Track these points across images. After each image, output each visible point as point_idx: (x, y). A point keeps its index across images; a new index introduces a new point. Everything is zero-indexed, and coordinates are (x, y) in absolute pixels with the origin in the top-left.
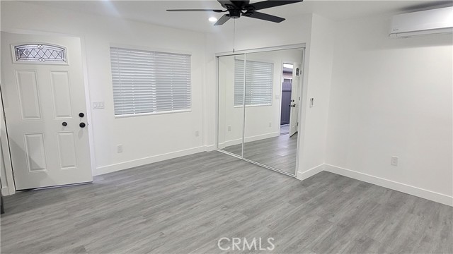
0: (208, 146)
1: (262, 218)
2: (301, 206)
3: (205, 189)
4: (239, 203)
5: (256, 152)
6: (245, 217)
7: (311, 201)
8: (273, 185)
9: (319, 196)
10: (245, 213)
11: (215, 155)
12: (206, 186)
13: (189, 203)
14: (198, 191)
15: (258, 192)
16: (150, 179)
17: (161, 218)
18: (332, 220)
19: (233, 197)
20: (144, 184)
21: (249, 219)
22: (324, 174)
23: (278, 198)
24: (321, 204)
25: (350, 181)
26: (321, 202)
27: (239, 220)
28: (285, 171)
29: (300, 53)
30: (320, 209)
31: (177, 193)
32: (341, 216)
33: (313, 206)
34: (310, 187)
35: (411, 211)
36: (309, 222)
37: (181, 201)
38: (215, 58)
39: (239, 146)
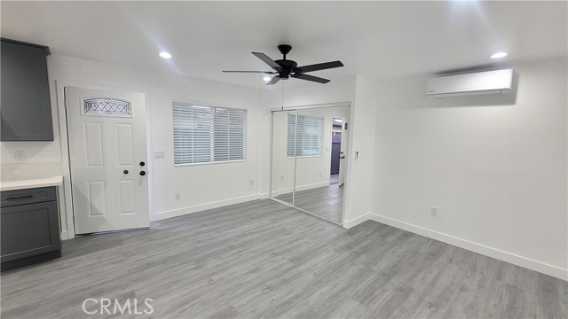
0: (261, 194)
1: (307, 265)
2: (346, 254)
3: (255, 236)
4: (287, 250)
5: (307, 200)
6: (291, 265)
7: (356, 249)
8: (320, 233)
9: (363, 244)
10: (291, 260)
11: (268, 202)
12: (256, 233)
13: (239, 249)
14: (249, 238)
15: (306, 240)
16: (204, 226)
17: (211, 264)
18: (374, 268)
19: (281, 244)
20: (199, 230)
21: (295, 266)
22: (369, 223)
23: (325, 246)
24: (364, 253)
25: (393, 230)
26: (365, 250)
27: (285, 267)
28: (333, 219)
29: (347, 108)
30: (364, 258)
31: (229, 239)
32: (383, 264)
33: (358, 254)
34: (355, 236)
35: (450, 261)
36: (353, 270)
37: (232, 248)
38: (270, 113)
39: (290, 195)
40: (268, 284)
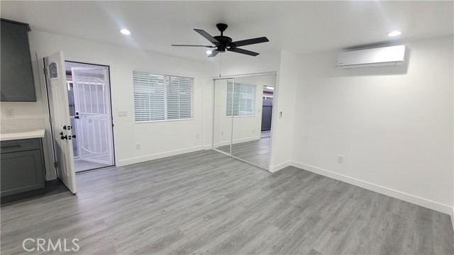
0: (207, 146)
1: (240, 200)
2: (271, 191)
3: (200, 178)
4: (224, 189)
5: (243, 151)
6: (227, 199)
7: (278, 187)
8: (251, 176)
9: (284, 184)
10: (228, 196)
11: (211, 152)
12: (201, 175)
13: (187, 188)
14: (195, 179)
15: (239, 181)
16: (159, 170)
17: (164, 199)
18: (292, 202)
19: (220, 184)
20: (155, 173)
21: (230, 201)
22: (290, 168)
23: (253, 185)
24: (285, 190)
25: (309, 173)
26: (285, 189)
27: (223, 201)
28: (261, 165)
29: (274, 76)
30: (284, 194)
31: (179, 180)
32: (299, 200)
33: (279, 192)
34: (278, 178)
35: (351, 197)
36: (275, 204)
37: (181, 187)
38: (212, 81)
39: (229, 146)
40: (208, 214)
